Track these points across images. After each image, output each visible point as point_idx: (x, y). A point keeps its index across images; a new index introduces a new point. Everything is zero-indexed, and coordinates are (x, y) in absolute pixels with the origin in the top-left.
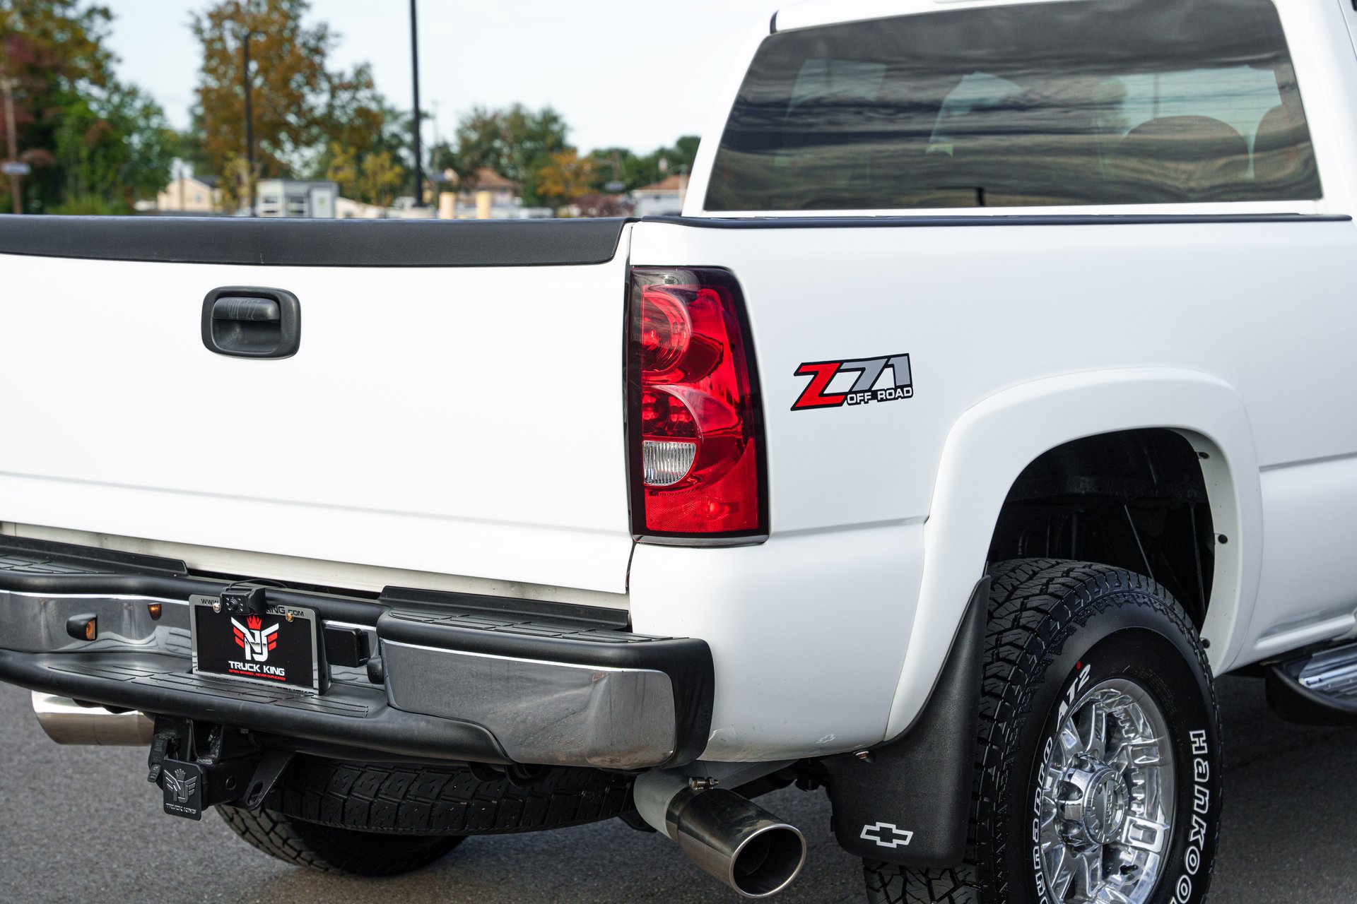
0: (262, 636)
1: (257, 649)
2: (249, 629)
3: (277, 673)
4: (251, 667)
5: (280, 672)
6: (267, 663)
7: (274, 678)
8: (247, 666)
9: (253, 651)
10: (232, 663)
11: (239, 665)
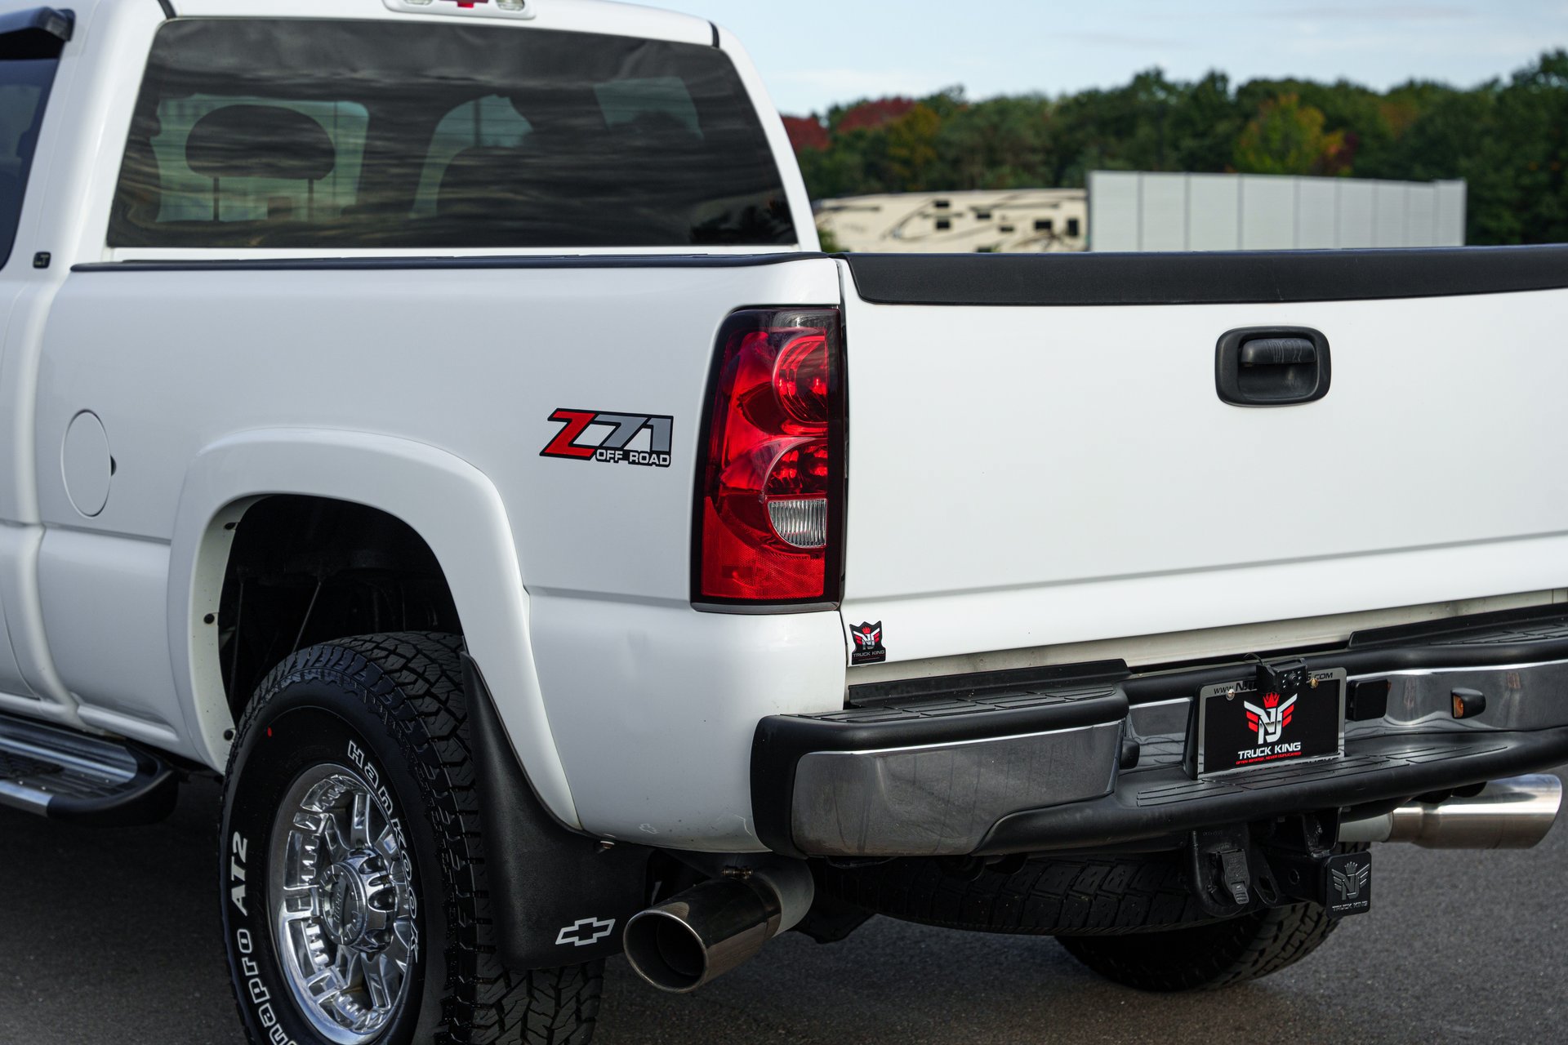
0: (1277, 714)
1: (1271, 729)
2: (1265, 709)
3: (1290, 750)
4: (1263, 752)
5: (1295, 747)
6: (1280, 742)
7: (1289, 755)
8: (1259, 751)
9: (1266, 733)
10: (1241, 753)
11: (1249, 753)
